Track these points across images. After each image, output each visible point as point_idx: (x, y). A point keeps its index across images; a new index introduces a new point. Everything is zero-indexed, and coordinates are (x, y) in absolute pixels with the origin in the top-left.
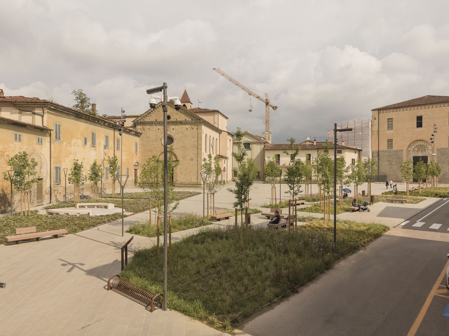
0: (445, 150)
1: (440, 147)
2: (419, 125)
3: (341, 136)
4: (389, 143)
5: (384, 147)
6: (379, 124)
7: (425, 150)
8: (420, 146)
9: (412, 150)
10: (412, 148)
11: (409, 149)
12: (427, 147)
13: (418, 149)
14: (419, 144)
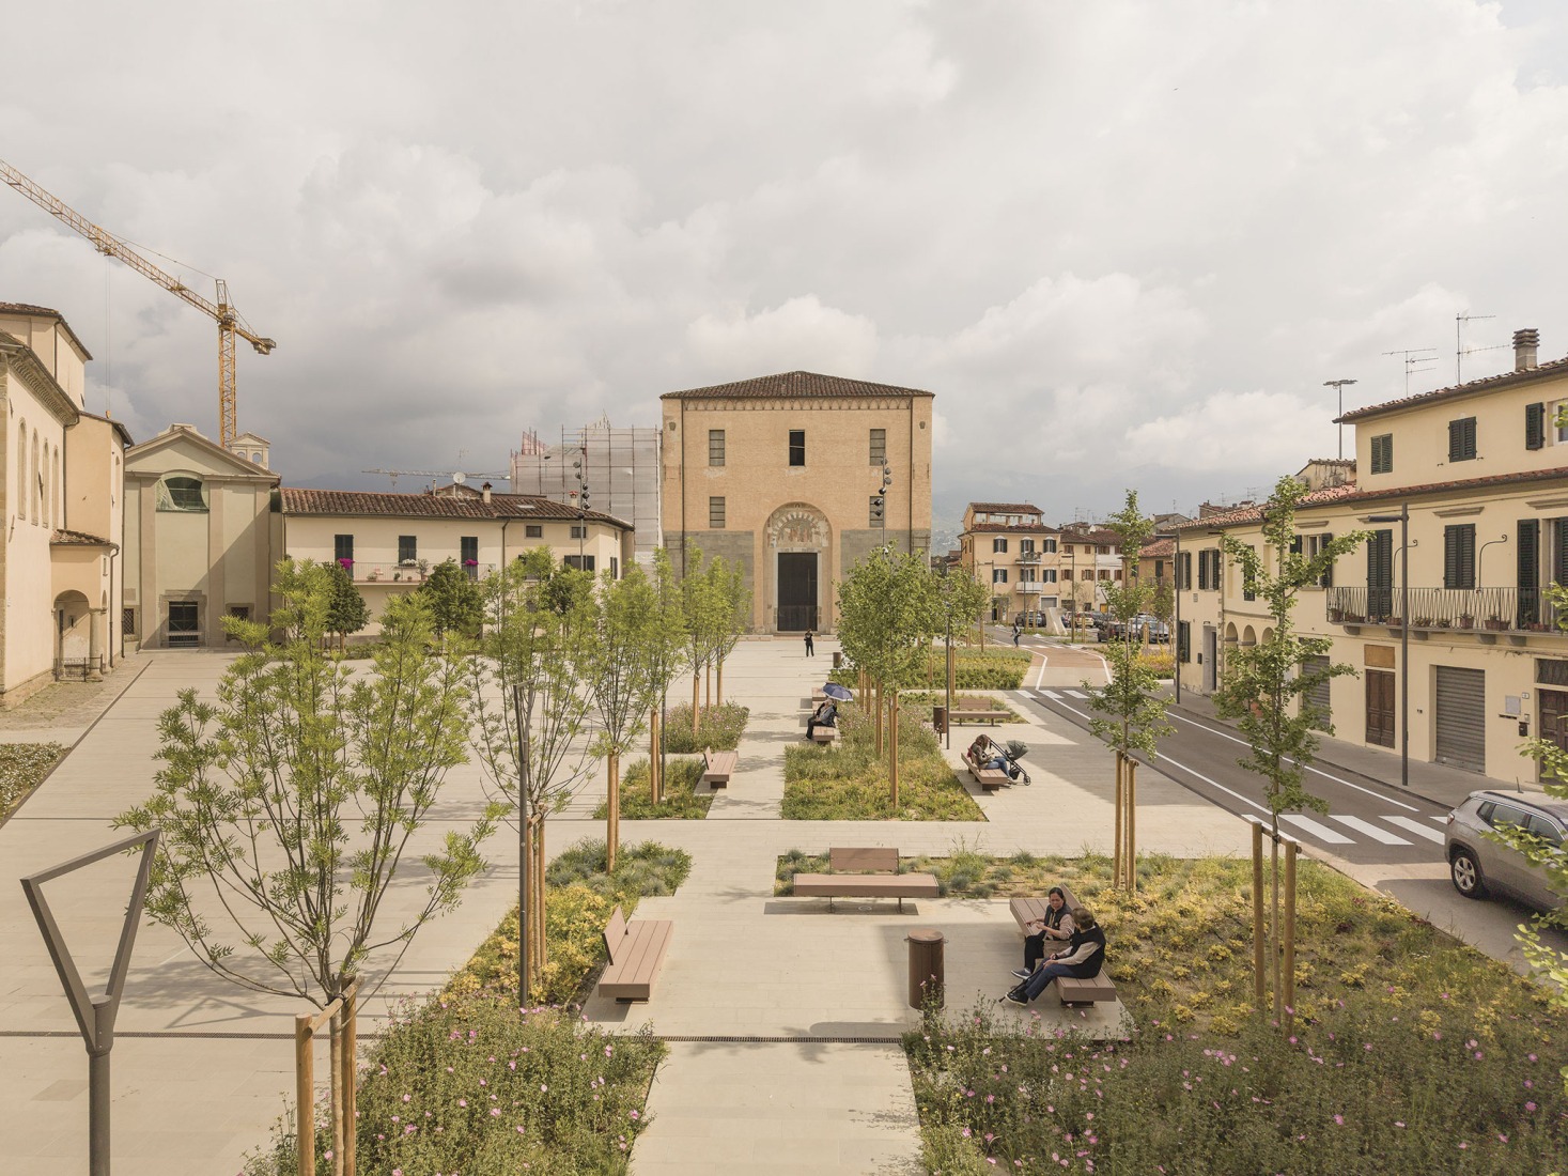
0: (860, 536)
1: (848, 528)
2: (797, 458)
3: (563, 477)
4: (715, 508)
5: (699, 520)
6: (686, 446)
7: (810, 536)
8: (798, 521)
9: (777, 533)
11: (770, 530)
12: (815, 527)
13: (793, 530)
14: (795, 516)
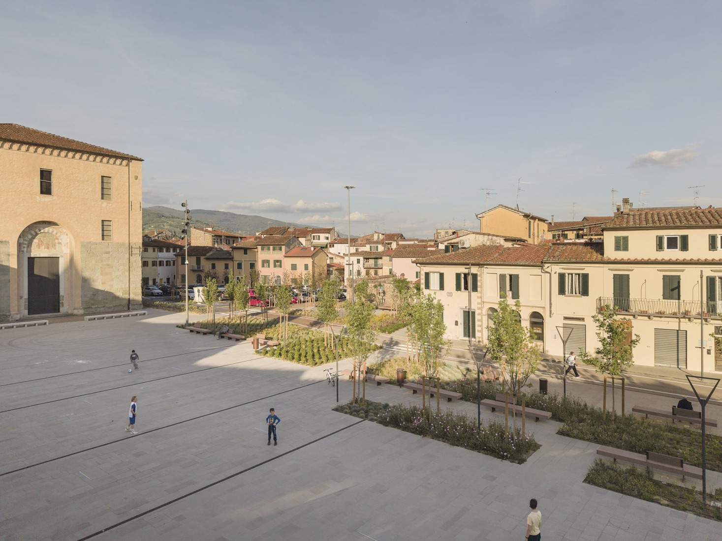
0: (94, 245)
1: (87, 241)
2: (46, 189)
7: (54, 245)
8: (45, 234)
9: (27, 243)
10: (26, 238)
11: (22, 241)
12: (58, 239)
13: (40, 241)
14: (42, 231)
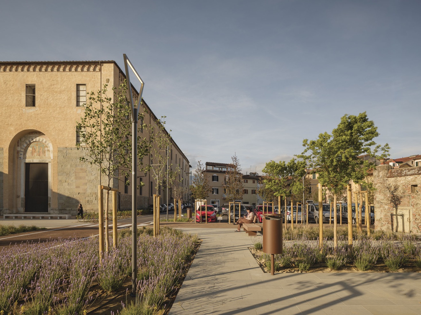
0: (70, 151)
1: (63, 146)
7: (44, 152)
8: (37, 143)
10: (23, 147)
12: (47, 147)
13: (34, 149)
14: (34, 140)
